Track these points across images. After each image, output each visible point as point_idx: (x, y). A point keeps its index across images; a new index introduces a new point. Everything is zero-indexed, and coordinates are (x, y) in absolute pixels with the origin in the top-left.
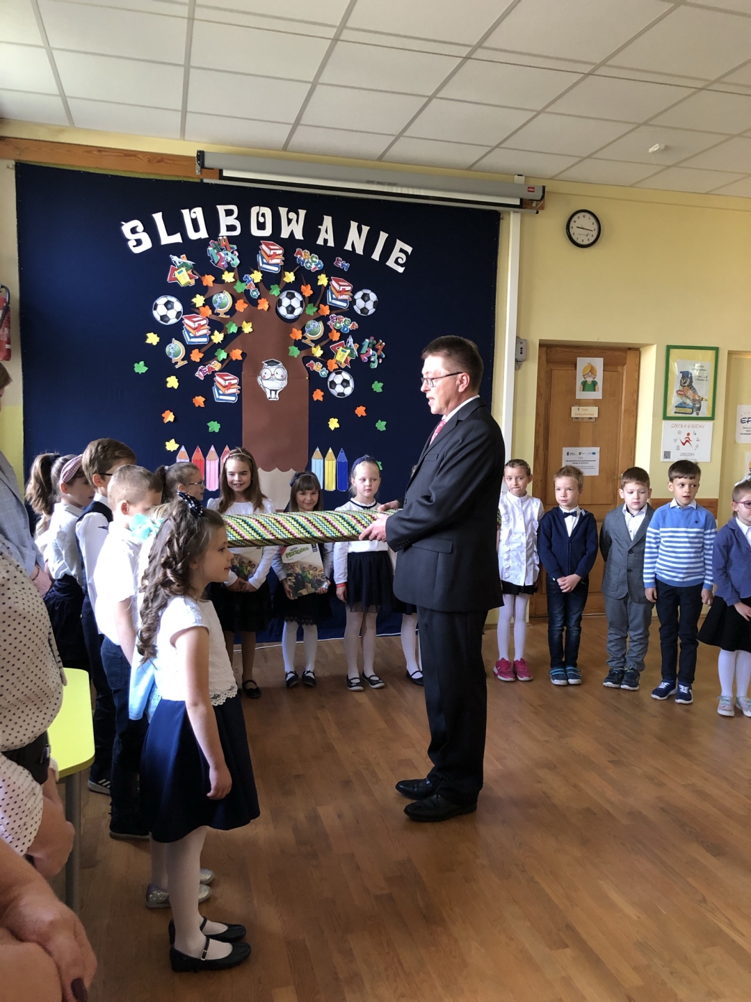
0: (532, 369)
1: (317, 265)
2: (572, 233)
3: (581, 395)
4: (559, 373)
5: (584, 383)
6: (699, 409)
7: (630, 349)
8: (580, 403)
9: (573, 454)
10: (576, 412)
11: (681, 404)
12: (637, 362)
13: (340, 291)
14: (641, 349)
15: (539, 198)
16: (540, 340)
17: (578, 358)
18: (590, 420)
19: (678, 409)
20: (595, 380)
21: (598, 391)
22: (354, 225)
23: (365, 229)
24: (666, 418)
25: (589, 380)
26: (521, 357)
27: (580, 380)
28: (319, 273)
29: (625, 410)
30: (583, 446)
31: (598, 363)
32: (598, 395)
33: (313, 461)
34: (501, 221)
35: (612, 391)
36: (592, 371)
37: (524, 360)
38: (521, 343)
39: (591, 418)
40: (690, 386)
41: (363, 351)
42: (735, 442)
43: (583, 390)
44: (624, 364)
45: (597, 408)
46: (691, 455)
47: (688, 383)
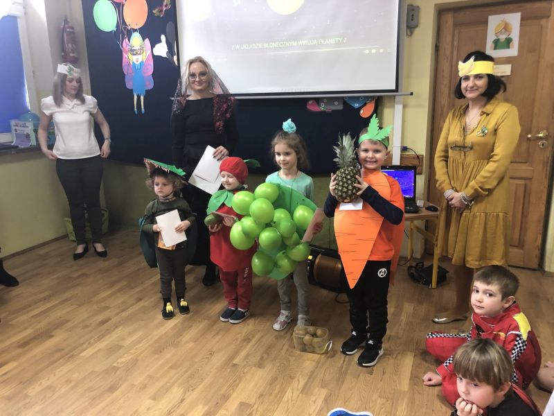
5: (496, 41)
16: (436, 5)
17: (490, 17)
20: (510, 36)
21: (513, 47)
25: (503, 37)
31: (514, 18)
35: (531, 46)
36: (506, 27)
37: (416, 26)
38: (413, 10)
43: (495, 49)
44: (548, 17)
45: (510, 66)
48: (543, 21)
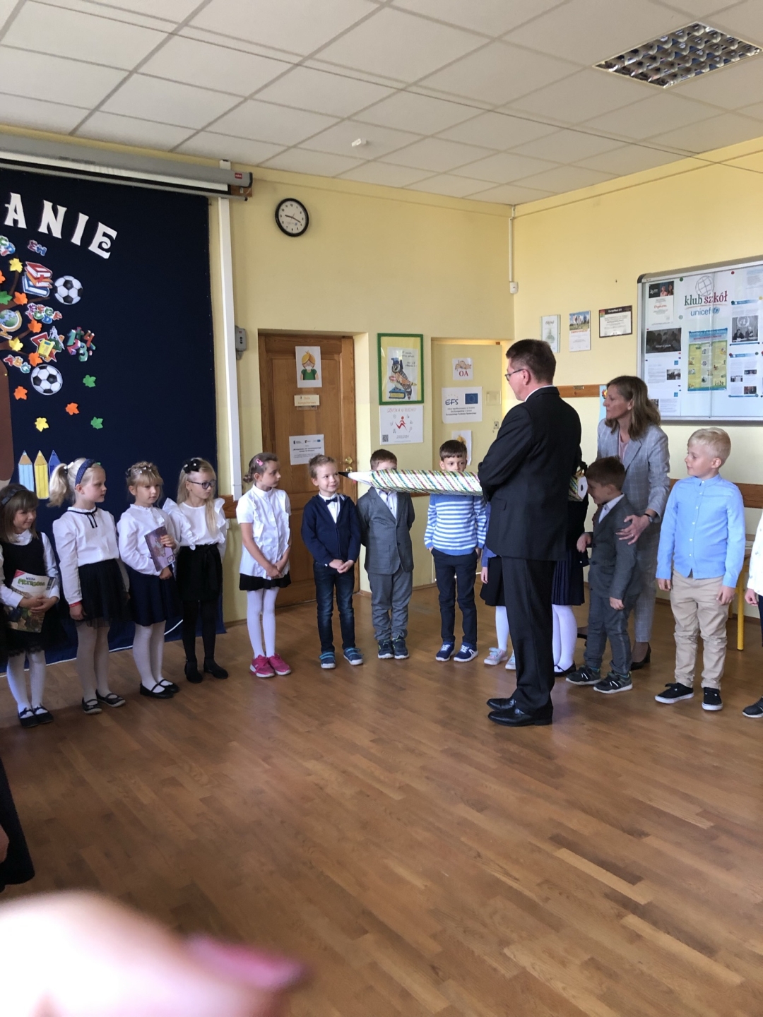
0: (253, 357)
1: (7, 248)
2: (281, 221)
3: (302, 383)
4: (280, 362)
5: (304, 372)
6: (410, 393)
7: (344, 337)
8: (301, 392)
9: (299, 442)
10: (299, 401)
11: (394, 389)
12: (352, 352)
13: (37, 279)
14: (354, 337)
15: (247, 185)
16: (259, 330)
17: (296, 348)
18: (312, 409)
19: (392, 394)
20: (314, 368)
21: (318, 379)
22: (48, 206)
23: (62, 210)
24: (381, 403)
25: (309, 368)
26: (241, 347)
27: (299, 368)
28: (11, 257)
29: (344, 397)
30: (308, 434)
31: (316, 351)
32: (318, 383)
33: (21, 467)
34: (209, 207)
35: (331, 379)
36: (311, 360)
37: (245, 350)
38: (240, 332)
39: (313, 406)
40: (401, 372)
41: (71, 342)
42: (442, 422)
43: (304, 379)
44: (340, 353)
45: (318, 396)
46: (407, 436)
47: (399, 369)
48: (336, 357)
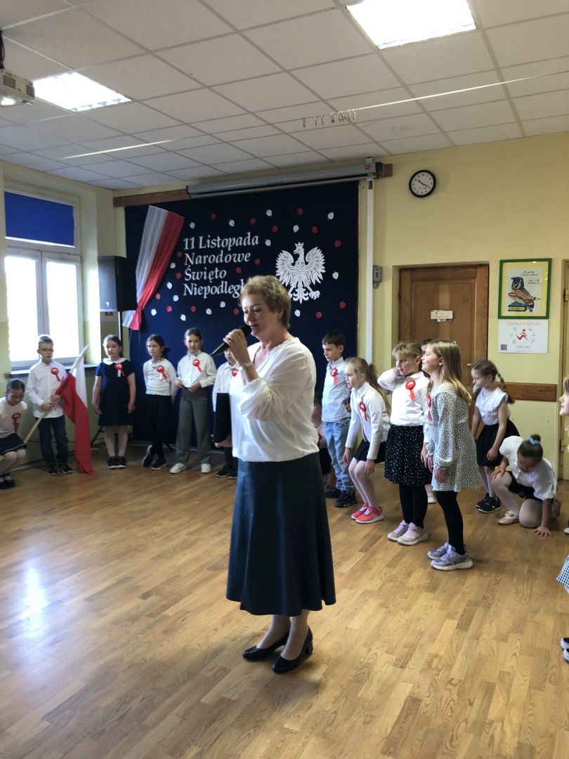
0: (388, 286)
2: (413, 189)
6: (532, 306)
7: (479, 266)
8: (438, 308)
10: (434, 315)
11: (514, 303)
12: (487, 274)
14: (489, 265)
16: (394, 266)
18: (446, 321)
19: (511, 308)
24: (501, 317)
26: (376, 279)
29: (477, 313)
35: (465, 298)
37: (381, 281)
38: (377, 269)
40: (522, 288)
44: (475, 278)
45: (452, 312)
46: (527, 347)
47: (519, 287)
48: (472, 281)
